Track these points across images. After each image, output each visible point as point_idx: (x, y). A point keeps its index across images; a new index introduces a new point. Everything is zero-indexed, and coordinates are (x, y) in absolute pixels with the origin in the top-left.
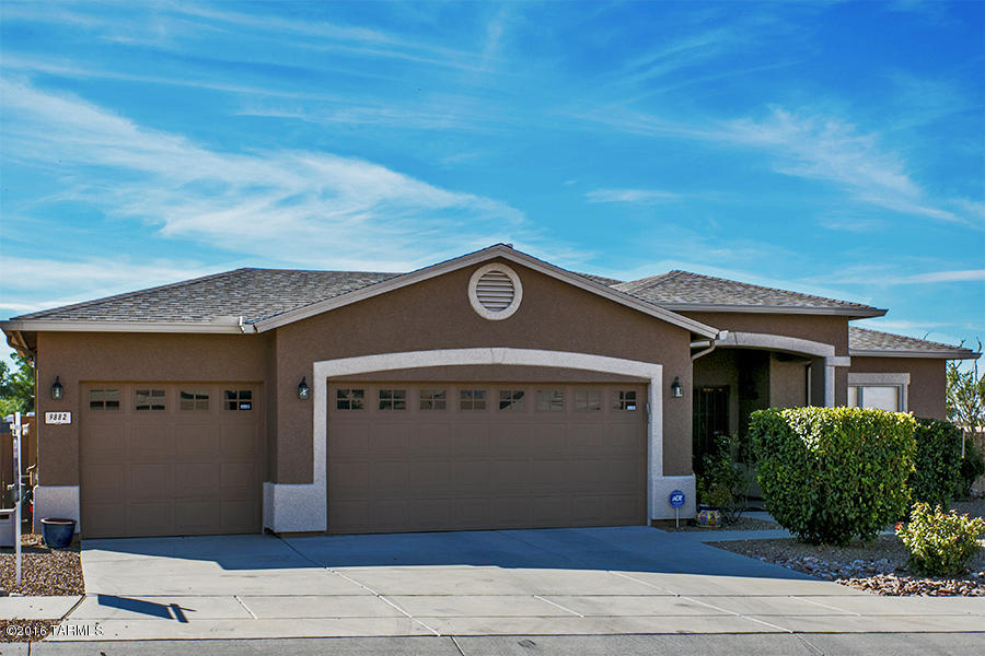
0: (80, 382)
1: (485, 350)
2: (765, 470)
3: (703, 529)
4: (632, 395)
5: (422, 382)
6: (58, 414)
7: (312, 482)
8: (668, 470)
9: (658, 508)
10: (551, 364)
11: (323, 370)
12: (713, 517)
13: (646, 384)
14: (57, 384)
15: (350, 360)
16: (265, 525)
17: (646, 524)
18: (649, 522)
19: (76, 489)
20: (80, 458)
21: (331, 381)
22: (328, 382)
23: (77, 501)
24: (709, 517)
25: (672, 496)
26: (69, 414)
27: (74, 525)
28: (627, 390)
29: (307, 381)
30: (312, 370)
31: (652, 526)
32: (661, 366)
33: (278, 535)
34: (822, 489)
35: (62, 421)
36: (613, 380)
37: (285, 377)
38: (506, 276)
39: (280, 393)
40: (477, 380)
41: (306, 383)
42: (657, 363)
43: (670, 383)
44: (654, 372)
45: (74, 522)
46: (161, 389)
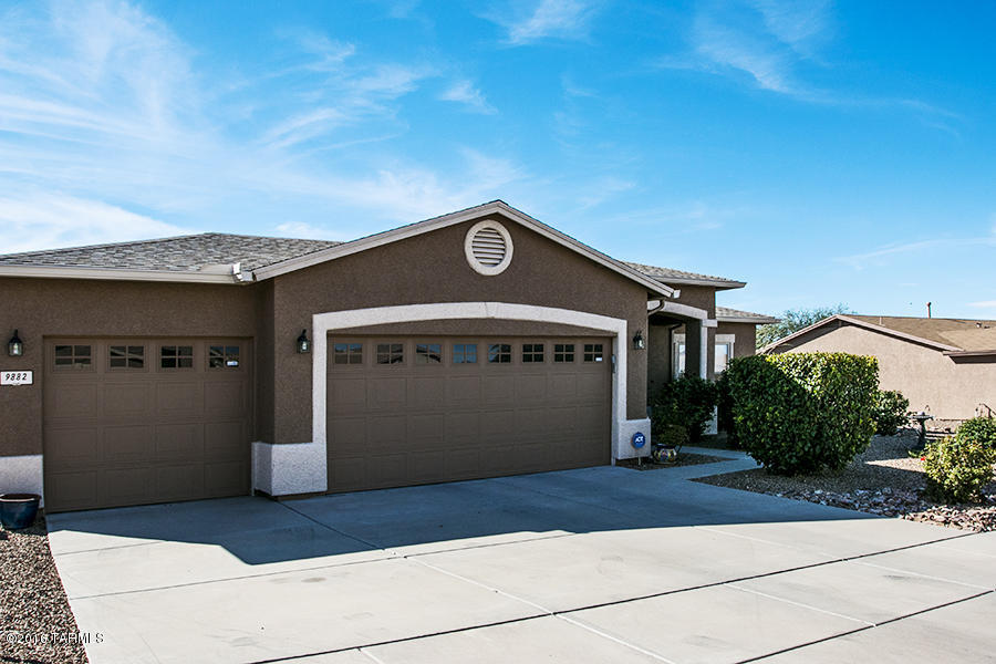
0: (44, 337)
1: (480, 304)
2: (749, 411)
3: (664, 466)
4: (599, 348)
5: (421, 336)
6: (16, 373)
7: (311, 441)
8: (632, 414)
9: (622, 449)
10: (537, 318)
11: (323, 323)
12: (672, 454)
13: (611, 338)
14: (16, 339)
15: (351, 312)
16: (255, 486)
17: (610, 464)
18: (613, 461)
19: (39, 459)
20: (44, 424)
21: (331, 335)
22: (328, 335)
23: (41, 471)
24: (669, 455)
25: (634, 438)
26: (29, 374)
27: (37, 502)
28: (594, 343)
29: (307, 334)
30: (311, 322)
31: (616, 465)
32: (625, 322)
33: (276, 499)
34: (820, 426)
35: (21, 382)
36: (587, 334)
37: (283, 330)
38: (498, 234)
39: (277, 346)
40: (472, 333)
41: (305, 336)
42: (623, 319)
43: (633, 336)
44: (619, 326)
45: (37, 497)
46: (141, 345)
